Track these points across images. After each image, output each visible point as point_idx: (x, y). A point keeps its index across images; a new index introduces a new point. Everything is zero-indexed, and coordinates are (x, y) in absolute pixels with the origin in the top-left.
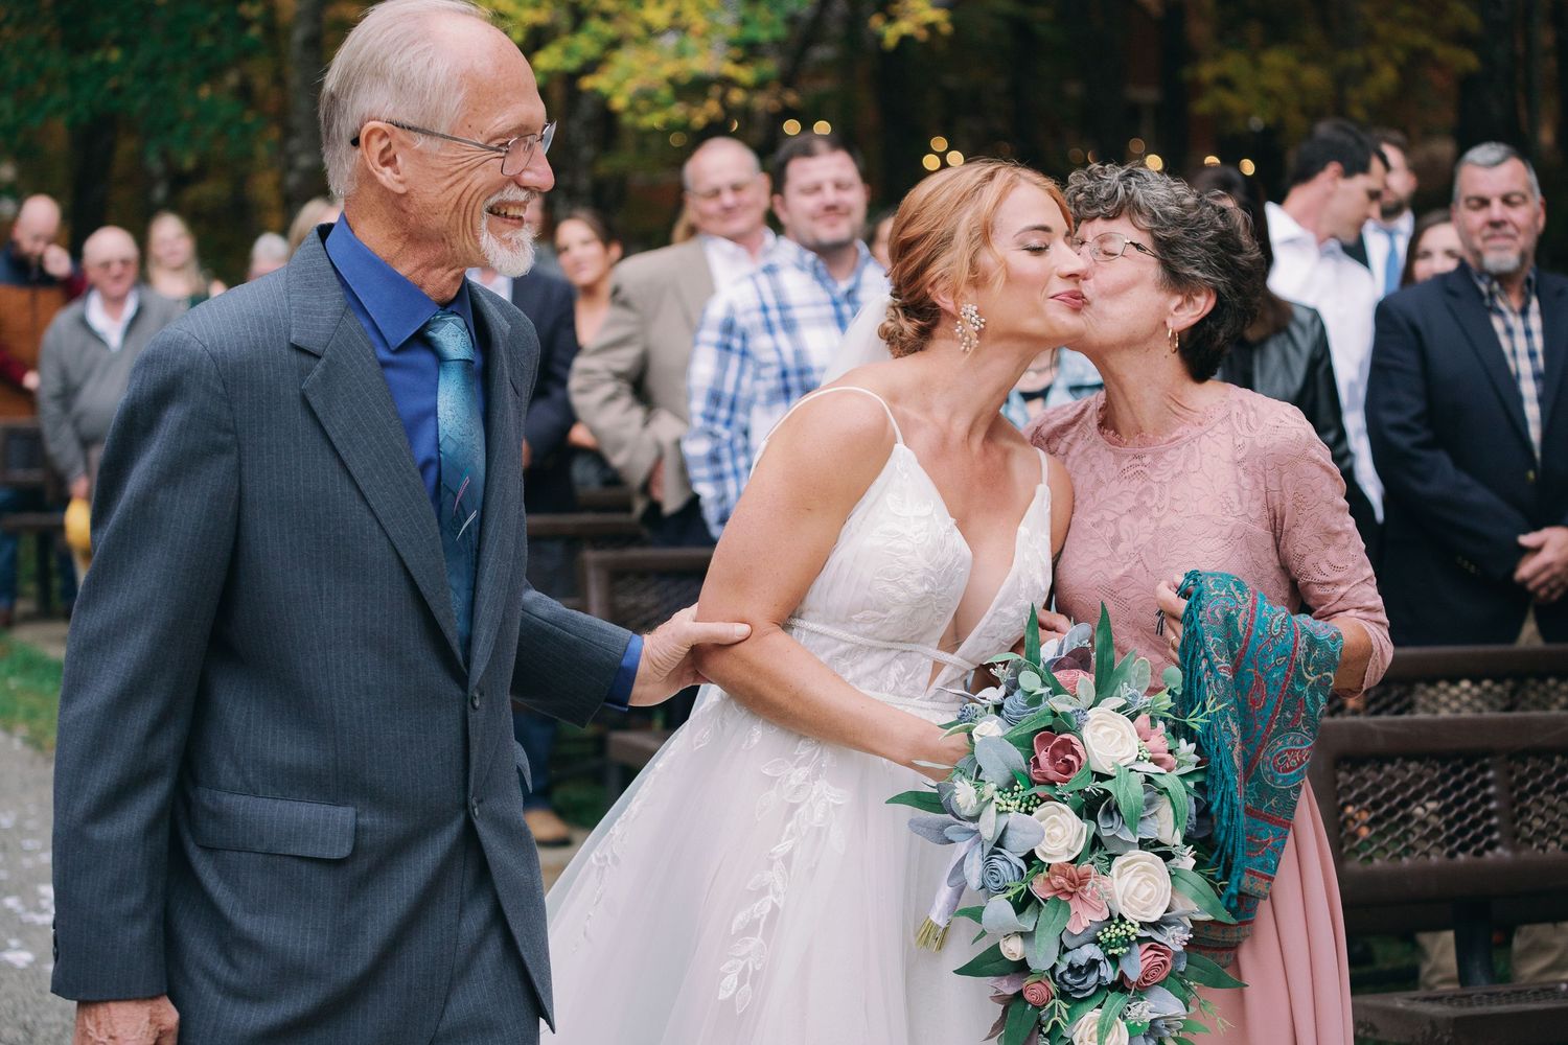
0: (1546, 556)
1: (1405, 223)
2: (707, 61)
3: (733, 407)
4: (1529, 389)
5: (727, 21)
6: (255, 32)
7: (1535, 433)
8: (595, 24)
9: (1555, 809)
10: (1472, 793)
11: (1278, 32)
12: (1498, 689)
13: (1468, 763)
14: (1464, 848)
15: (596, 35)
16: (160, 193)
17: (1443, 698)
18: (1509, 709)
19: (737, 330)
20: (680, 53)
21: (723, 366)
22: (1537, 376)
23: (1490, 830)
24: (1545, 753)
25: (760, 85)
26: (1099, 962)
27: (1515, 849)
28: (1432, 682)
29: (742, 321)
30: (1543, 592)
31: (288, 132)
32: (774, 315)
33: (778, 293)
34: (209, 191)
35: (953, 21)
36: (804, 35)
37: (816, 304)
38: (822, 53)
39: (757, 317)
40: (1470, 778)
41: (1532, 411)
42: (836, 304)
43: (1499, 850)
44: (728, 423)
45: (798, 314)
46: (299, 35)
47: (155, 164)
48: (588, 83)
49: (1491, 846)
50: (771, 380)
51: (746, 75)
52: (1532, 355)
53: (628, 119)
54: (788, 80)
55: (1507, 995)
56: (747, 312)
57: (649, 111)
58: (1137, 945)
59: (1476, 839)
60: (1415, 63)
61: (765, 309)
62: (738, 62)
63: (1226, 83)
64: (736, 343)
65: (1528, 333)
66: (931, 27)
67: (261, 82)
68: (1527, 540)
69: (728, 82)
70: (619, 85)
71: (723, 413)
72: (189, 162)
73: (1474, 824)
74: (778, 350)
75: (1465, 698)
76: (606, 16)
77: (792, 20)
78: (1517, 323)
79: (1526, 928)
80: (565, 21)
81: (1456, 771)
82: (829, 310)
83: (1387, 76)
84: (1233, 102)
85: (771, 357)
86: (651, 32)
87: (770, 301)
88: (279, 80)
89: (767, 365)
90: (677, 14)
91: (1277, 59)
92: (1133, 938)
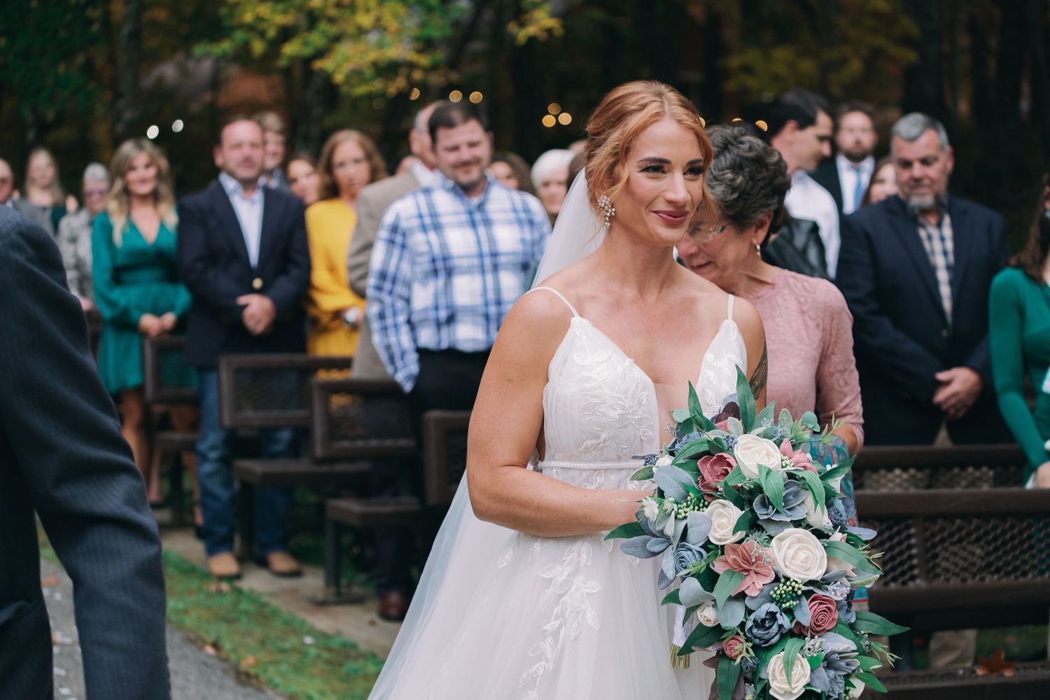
0: (955, 387)
1: (868, 164)
2: (398, 51)
3: (394, 281)
4: (943, 276)
5: (412, 23)
6: (95, 28)
7: (947, 305)
8: (323, 26)
9: (955, 554)
10: (900, 543)
11: (783, 36)
12: (920, 475)
13: (898, 523)
14: (894, 579)
15: (324, 34)
16: (31, 135)
17: (883, 481)
18: (929, 487)
19: (399, 231)
20: (380, 45)
21: (389, 254)
22: (949, 268)
23: (912, 568)
24: (949, 517)
25: (434, 68)
26: (776, 613)
27: (928, 580)
28: (875, 469)
29: (404, 224)
30: (952, 411)
31: (117, 96)
32: (428, 220)
33: (431, 206)
34: (65, 134)
35: (564, 26)
36: (464, 34)
37: (456, 214)
38: (477, 46)
39: (415, 222)
40: (899, 533)
41: (945, 291)
42: (470, 213)
43: (918, 581)
44: (391, 292)
45: (444, 220)
46: (126, 30)
47: (28, 115)
48: (319, 65)
49: (913, 578)
50: (424, 264)
51: (424, 60)
52: (945, 253)
53: (344, 90)
54: (453, 64)
55: (923, 677)
56: (407, 219)
57: (359, 85)
58: (804, 598)
59: (903, 574)
60: (874, 58)
61: (421, 216)
62: (420, 51)
63: (747, 69)
64: (399, 239)
65: (942, 239)
66: (549, 31)
67: (100, 61)
68: (942, 376)
69: (412, 66)
70: (339, 66)
71: (387, 286)
72: (50, 115)
73: (902, 563)
74: (429, 243)
75: (898, 481)
76: (332, 20)
77: (456, 24)
78: (934, 232)
79: (939, 634)
80: (303, 22)
81: (889, 528)
82: (464, 218)
83: (856, 66)
84: (752, 82)
85: (424, 248)
86: (361, 32)
87: (425, 211)
88: (112, 60)
89: (422, 254)
90: (378, 20)
91: (782, 54)
92: (799, 592)
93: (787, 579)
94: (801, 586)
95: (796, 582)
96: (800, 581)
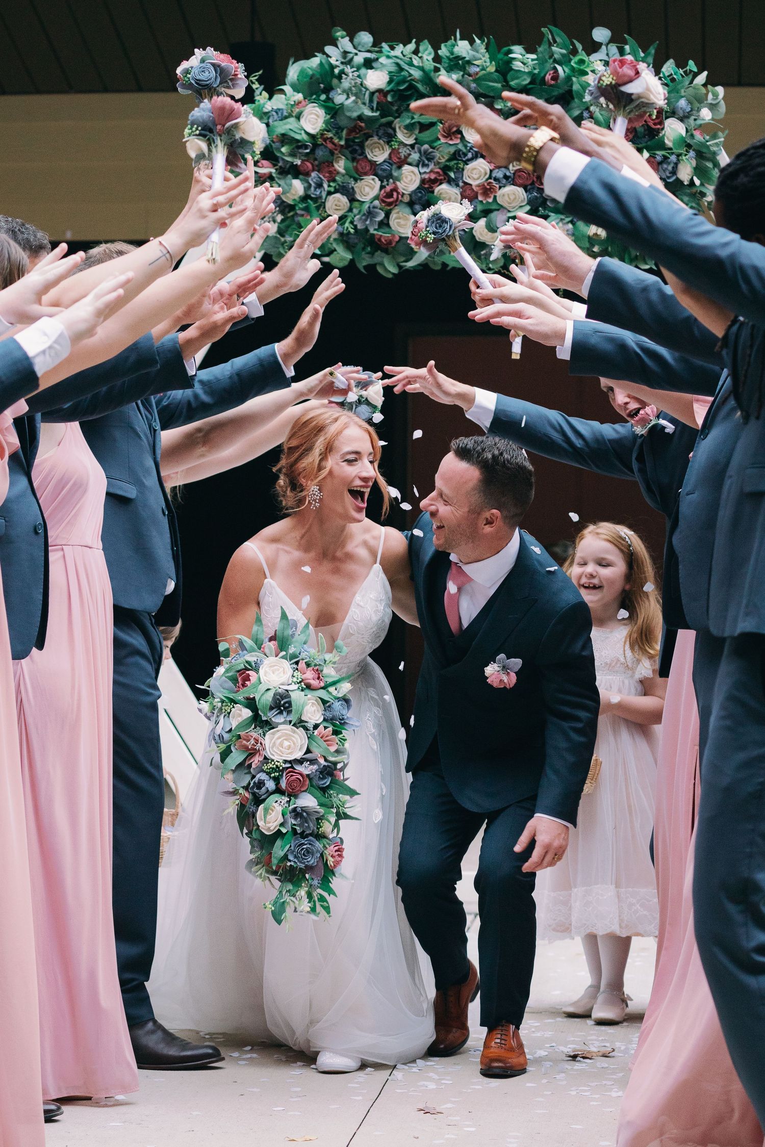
92: (281, 768)
93: (273, 760)
94: (282, 764)
95: (278, 762)
96: (281, 761)
